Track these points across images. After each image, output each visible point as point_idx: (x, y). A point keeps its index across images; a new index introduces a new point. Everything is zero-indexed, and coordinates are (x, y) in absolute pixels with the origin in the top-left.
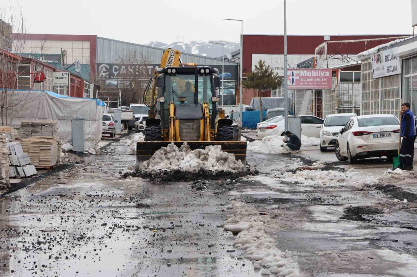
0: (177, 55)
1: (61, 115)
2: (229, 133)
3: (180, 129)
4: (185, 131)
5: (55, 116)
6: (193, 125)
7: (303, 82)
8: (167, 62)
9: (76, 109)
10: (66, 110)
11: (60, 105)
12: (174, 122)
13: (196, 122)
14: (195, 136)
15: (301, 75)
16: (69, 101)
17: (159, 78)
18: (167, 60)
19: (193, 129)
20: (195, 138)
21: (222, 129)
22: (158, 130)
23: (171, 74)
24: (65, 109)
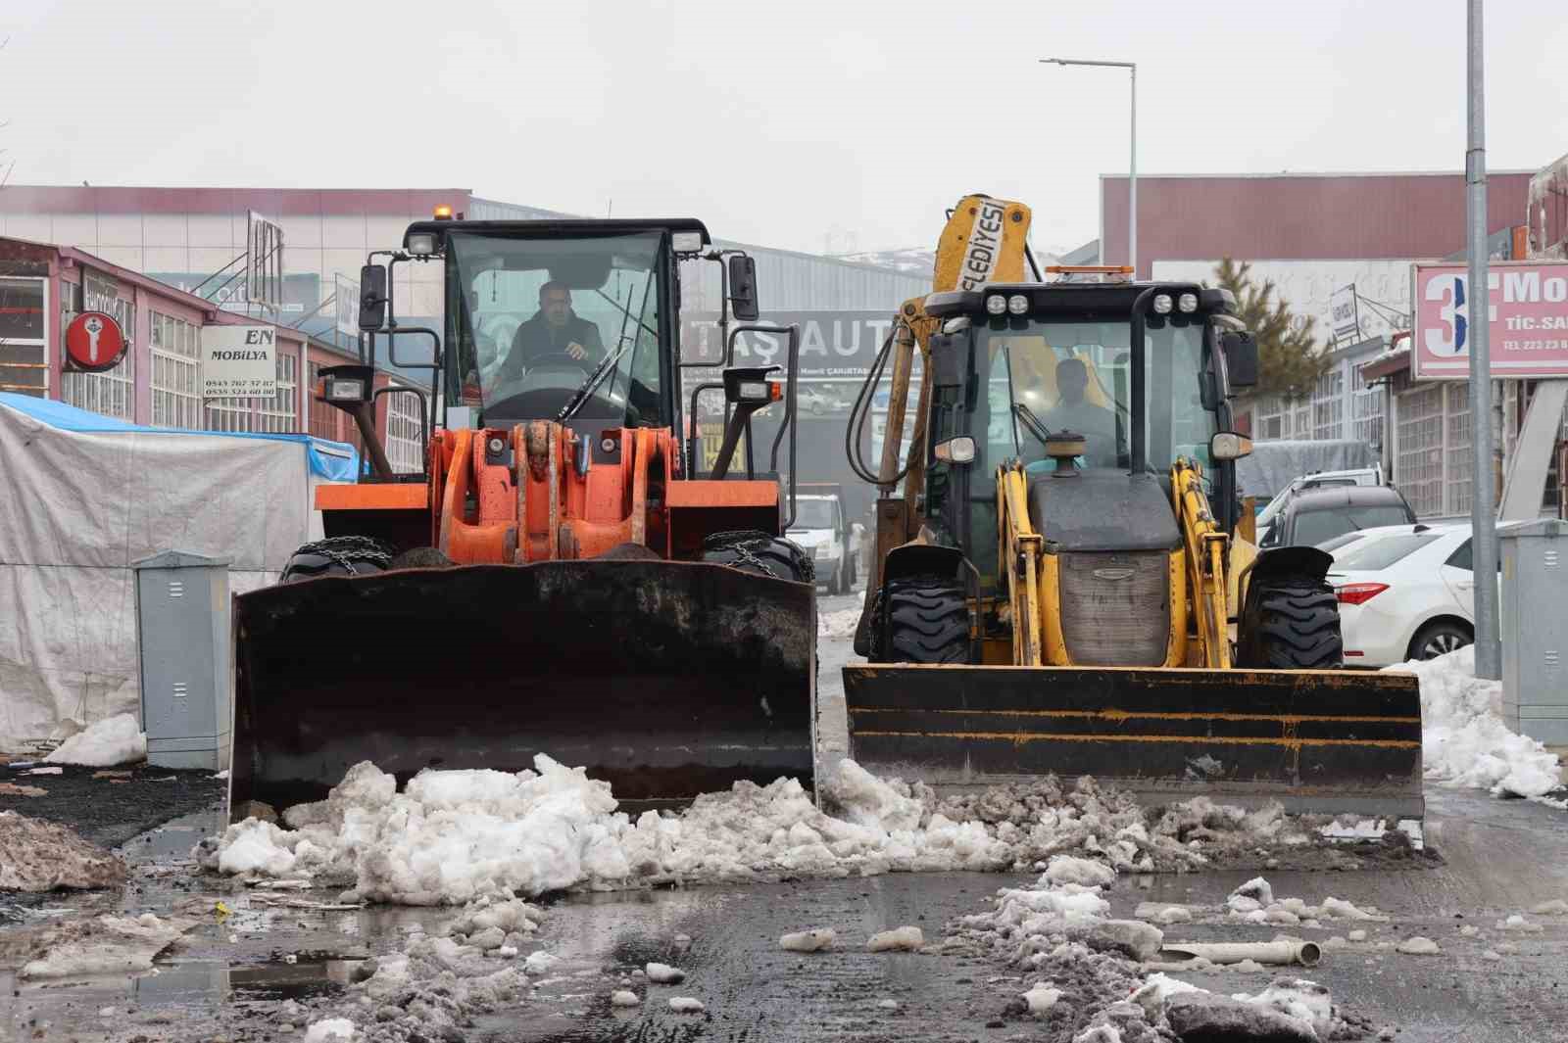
0: (1013, 226)
1: (90, 537)
2: (1320, 629)
3: (1067, 598)
4: (1089, 608)
5: (48, 549)
6: (1130, 579)
7: (1521, 335)
8: (966, 260)
9: (179, 501)
10: (118, 509)
11: (81, 477)
12: (1039, 567)
13: (1147, 562)
14: (1141, 635)
15: (1508, 298)
16: (133, 454)
17: (947, 341)
18: (968, 252)
19: (1131, 599)
20: (1144, 647)
21: (1279, 604)
22: (950, 604)
23: (1008, 321)
24: (115, 499)
